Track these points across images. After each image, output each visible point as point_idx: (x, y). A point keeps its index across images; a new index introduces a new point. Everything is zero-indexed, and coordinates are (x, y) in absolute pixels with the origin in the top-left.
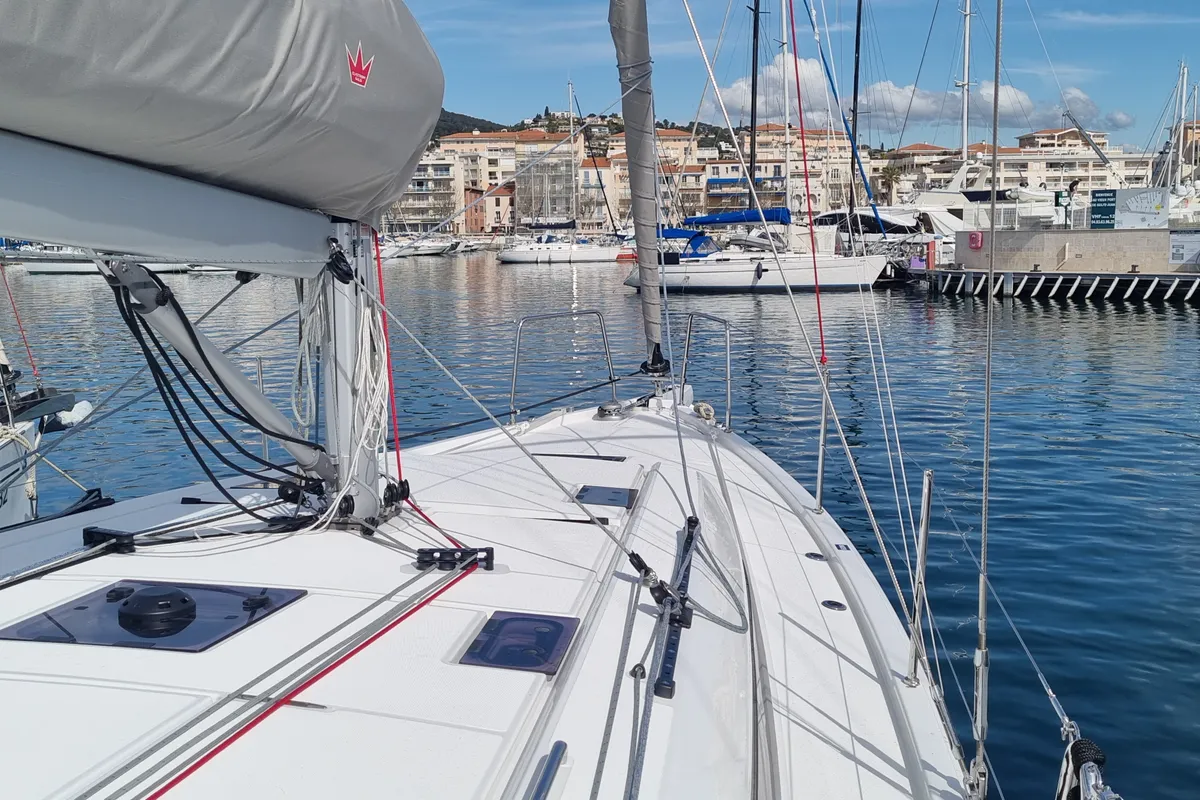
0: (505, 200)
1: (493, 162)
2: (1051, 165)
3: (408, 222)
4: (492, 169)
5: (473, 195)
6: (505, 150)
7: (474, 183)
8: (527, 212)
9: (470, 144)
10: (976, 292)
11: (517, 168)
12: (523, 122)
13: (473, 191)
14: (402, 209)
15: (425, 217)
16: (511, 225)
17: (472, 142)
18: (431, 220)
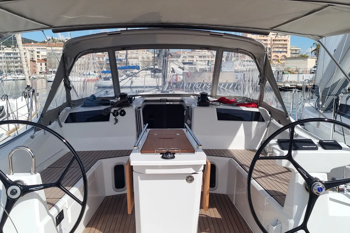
0: (43, 64)
1: (38, 52)
2: (200, 57)
3: (11, 70)
4: (38, 54)
5: (33, 62)
6: (42, 49)
7: (32, 59)
8: (50, 67)
9: (30, 47)
10: (189, 88)
11: (47, 54)
12: (44, 41)
13: (33, 61)
14: (10, 66)
15: (17, 69)
16: (46, 71)
17: (31, 46)
18: (20, 70)
